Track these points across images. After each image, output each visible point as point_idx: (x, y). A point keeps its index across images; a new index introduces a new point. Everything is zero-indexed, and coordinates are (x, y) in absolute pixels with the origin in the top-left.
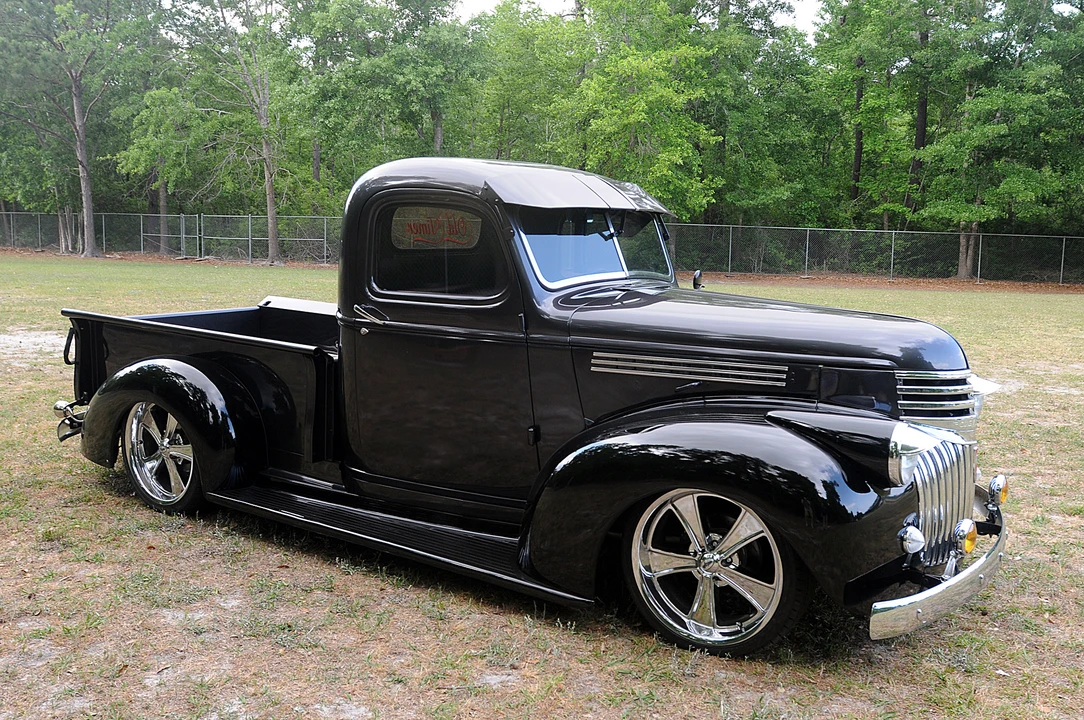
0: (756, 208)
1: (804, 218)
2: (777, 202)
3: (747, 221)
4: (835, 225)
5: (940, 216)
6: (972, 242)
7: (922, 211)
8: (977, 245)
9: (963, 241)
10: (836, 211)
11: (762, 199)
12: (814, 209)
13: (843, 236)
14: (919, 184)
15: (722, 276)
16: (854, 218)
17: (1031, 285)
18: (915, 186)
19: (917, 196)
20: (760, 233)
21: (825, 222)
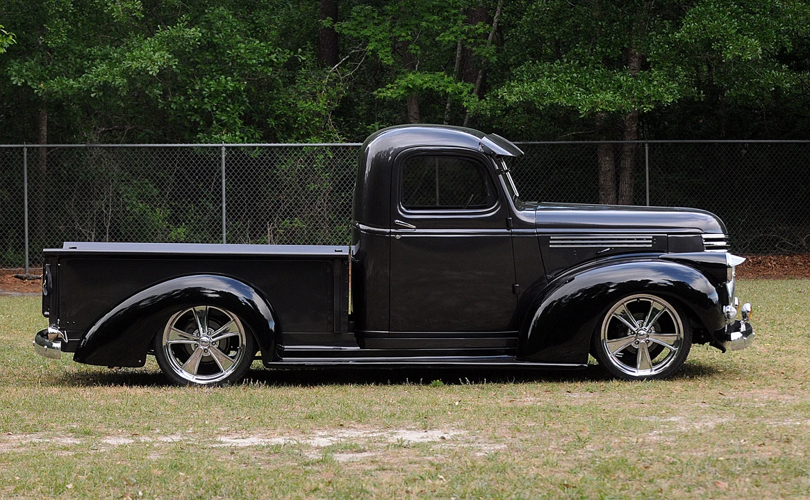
0: (83, 97)
1: (208, 118)
2: (137, 79)
3: (62, 131)
4: (288, 130)
5: (547, 102)
6: (627, 163)
7: (502, 92)
8: (638, 167)
9: (606, 163)
10: (289, 95)
11: (99, 73)
12: (234, 95)
13: (310, 160)
14: (490, 21)
15: (9, 278)
16: (337, 113)
17: (771, 261)
18: (480, 27)
19: (488, 51)
20: (99, 162)
21: (261, 125)
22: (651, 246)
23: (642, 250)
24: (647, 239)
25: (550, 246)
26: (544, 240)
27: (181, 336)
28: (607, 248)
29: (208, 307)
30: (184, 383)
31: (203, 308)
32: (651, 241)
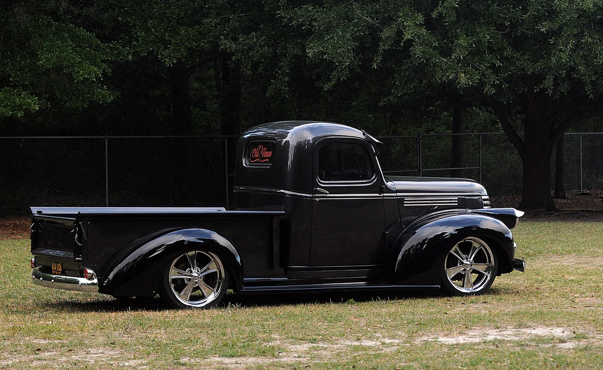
22: (457, 204)
23: (452, 207)
24: (455, 200)
25: (405, 205)
26: (401, 201)
27: (179, 273)
28: (436, 206)
29: (197, 252)
30: (184, 307)
31: (193, 253)
32: (457, 201)
